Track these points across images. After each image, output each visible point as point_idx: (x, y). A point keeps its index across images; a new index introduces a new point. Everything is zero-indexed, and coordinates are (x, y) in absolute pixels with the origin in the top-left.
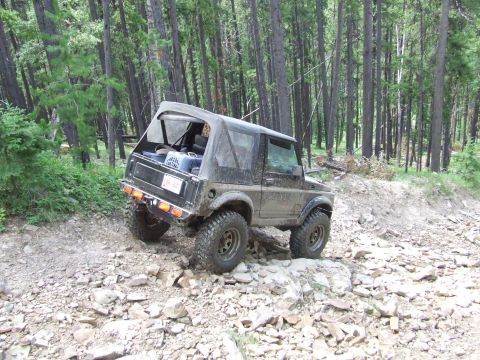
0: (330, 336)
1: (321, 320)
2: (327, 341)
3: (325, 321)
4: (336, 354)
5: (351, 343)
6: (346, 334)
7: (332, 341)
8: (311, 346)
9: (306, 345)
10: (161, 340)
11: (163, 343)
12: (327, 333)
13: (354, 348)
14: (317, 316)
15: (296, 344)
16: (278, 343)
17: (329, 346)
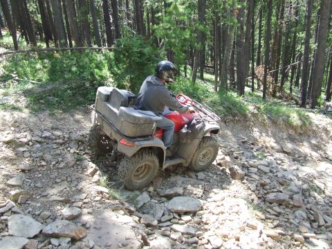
0: (314, 221)
1: (311, 209)
2: (311, 224)
3: (313, 211)
4: (315, 233)
5: (328, 229)
6: (326, 222)
7: (315, 225)
8: (299, 223)
9: (296, 222)
10: (201, 194)
11: (202, 196)
12: (312, 218)
13: (330, 233)
14: (308, 206)
15: (288, 219)
16: (276, 216)
17: (312, 227)
